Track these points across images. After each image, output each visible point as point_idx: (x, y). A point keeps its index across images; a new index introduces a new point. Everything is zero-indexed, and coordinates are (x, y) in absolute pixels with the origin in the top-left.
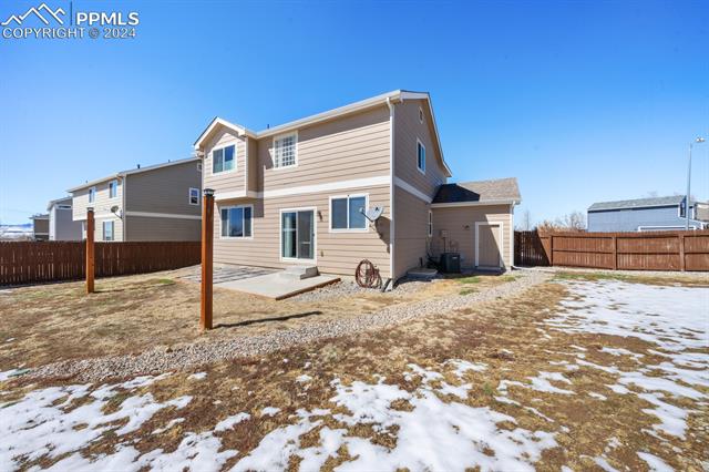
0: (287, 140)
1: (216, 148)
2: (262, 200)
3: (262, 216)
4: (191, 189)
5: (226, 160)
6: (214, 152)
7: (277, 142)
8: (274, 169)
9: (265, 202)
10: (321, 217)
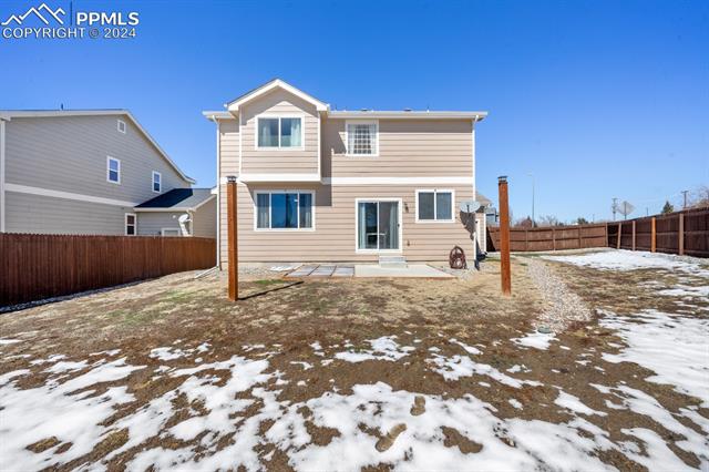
0: (365, 127)
1: (266, 115)
2: (330, 186)
3: (330, 204)
4: (109, 158)
5: (283, 134)
6: (260, 120)
7: (349, 126)
8: (347, 154)
9: (333, 189)
10: (407, 208)
